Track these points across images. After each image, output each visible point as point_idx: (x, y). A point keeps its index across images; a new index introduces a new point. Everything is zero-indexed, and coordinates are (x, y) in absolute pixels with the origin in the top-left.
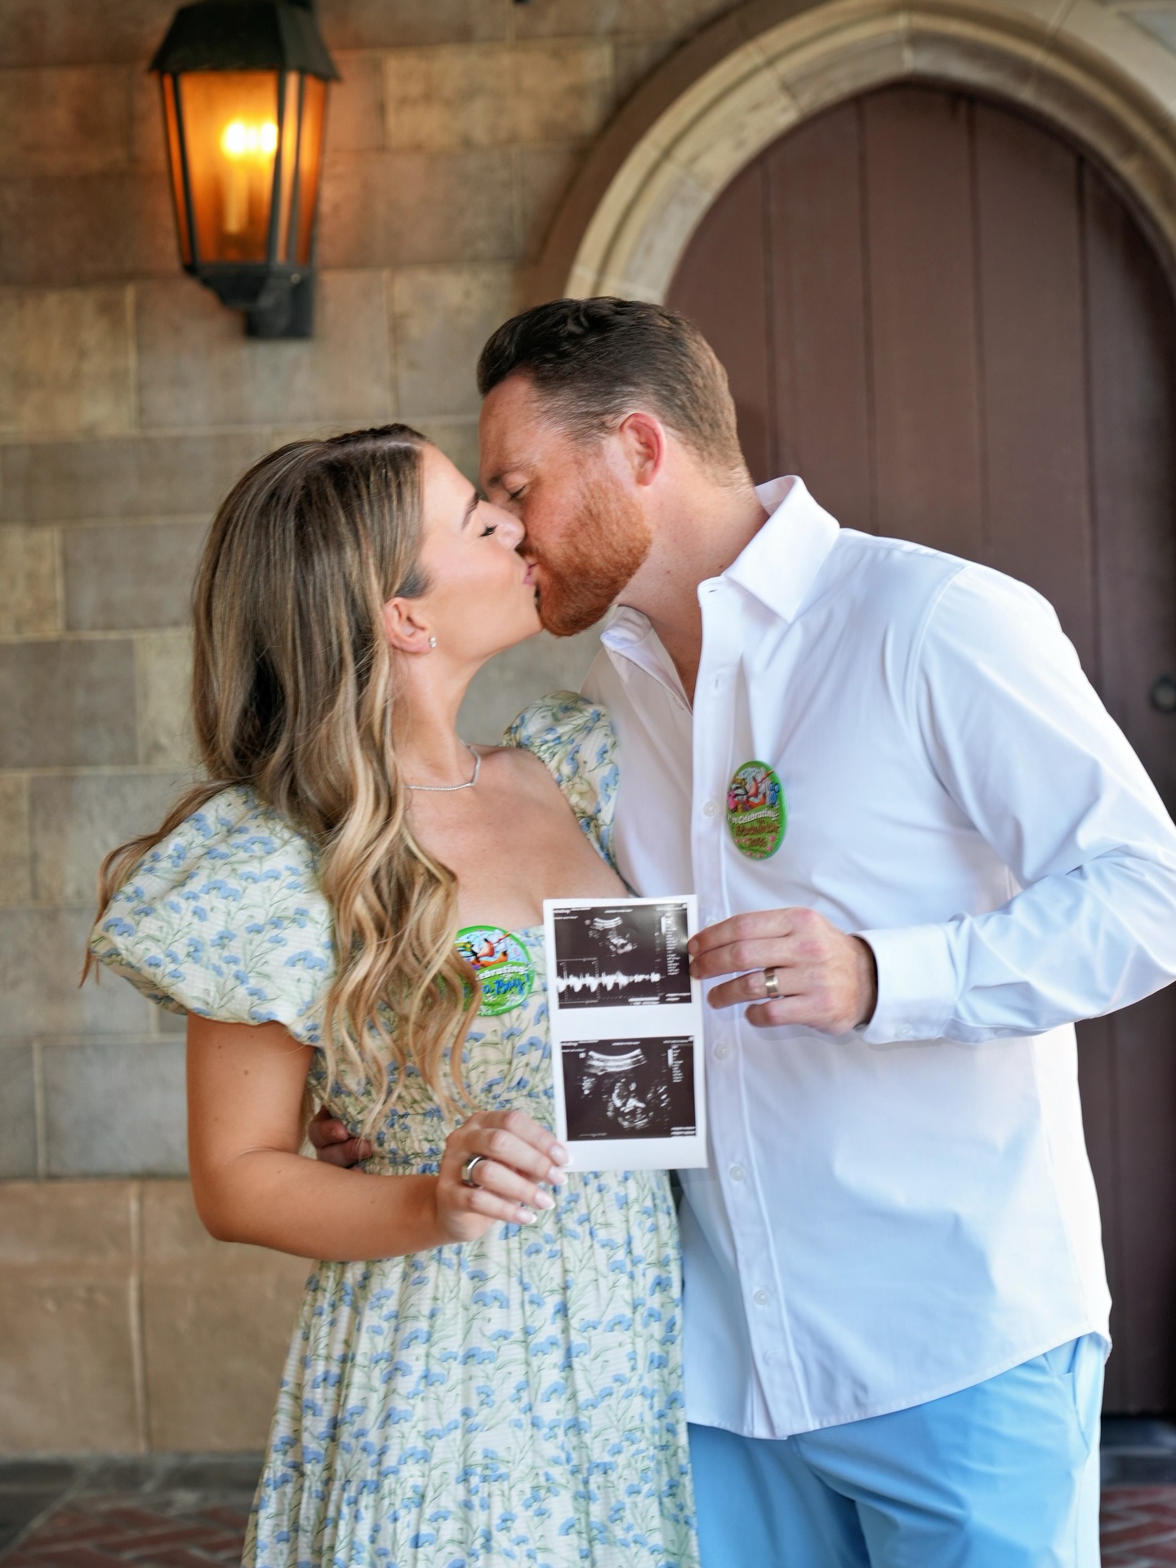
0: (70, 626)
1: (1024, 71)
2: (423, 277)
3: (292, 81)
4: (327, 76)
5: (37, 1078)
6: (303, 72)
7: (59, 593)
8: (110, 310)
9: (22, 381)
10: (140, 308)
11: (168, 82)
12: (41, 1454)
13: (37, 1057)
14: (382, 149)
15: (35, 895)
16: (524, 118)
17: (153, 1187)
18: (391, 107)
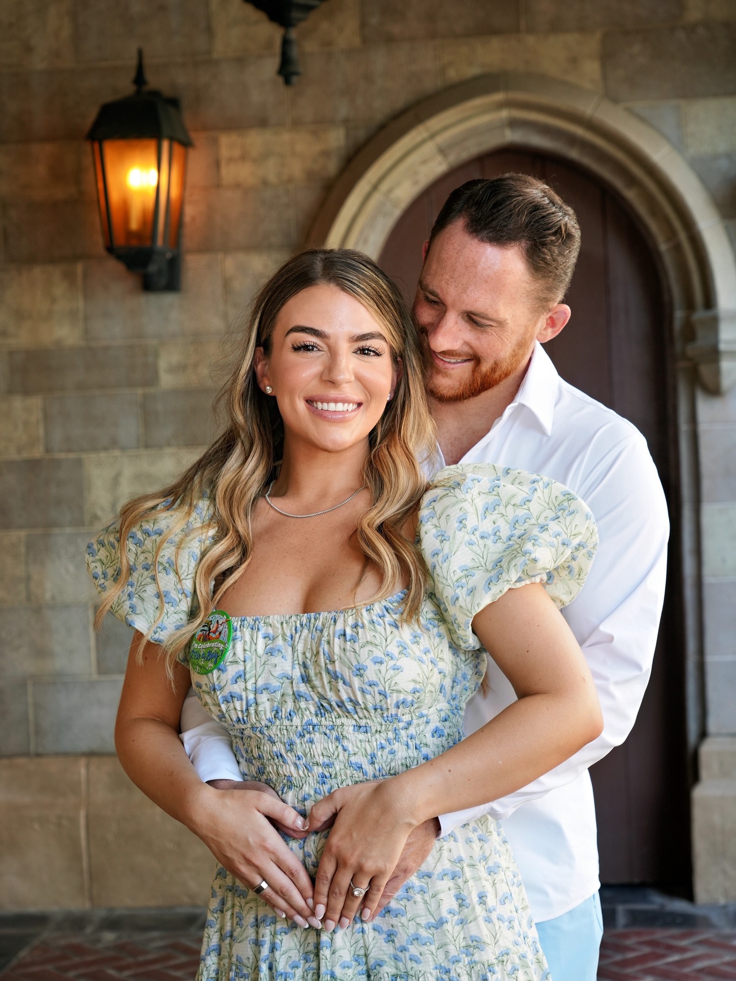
0: (47, 450)
1: (573, 140)
2: (241, 257)
3: (165, 145)
4: (186, 144)
5: (30, 699)
6: (172, 139)
7: (41, 432)
8: (69, 277)
9: (20, 315)
10: (85, 275)
11: (96, 146)
12: (32, 909)
13: (30, 689)
14: (218, 186)
15: (29, 599)
16: (296, 169)
17: (94, 761)
18: (223, 163)
